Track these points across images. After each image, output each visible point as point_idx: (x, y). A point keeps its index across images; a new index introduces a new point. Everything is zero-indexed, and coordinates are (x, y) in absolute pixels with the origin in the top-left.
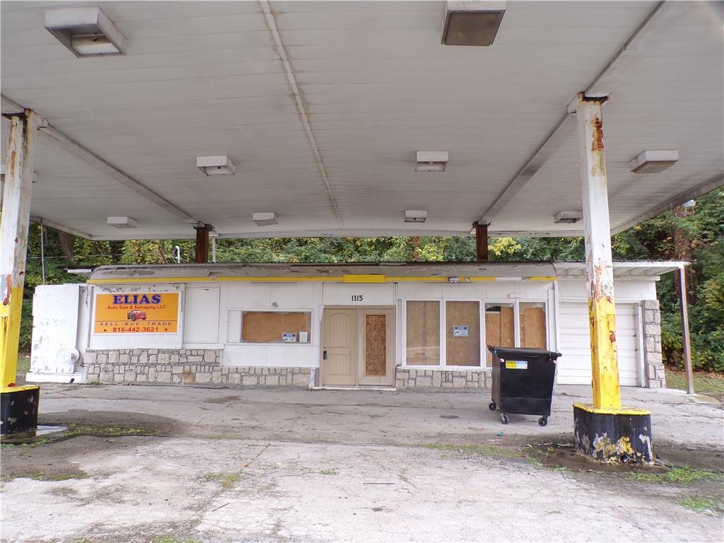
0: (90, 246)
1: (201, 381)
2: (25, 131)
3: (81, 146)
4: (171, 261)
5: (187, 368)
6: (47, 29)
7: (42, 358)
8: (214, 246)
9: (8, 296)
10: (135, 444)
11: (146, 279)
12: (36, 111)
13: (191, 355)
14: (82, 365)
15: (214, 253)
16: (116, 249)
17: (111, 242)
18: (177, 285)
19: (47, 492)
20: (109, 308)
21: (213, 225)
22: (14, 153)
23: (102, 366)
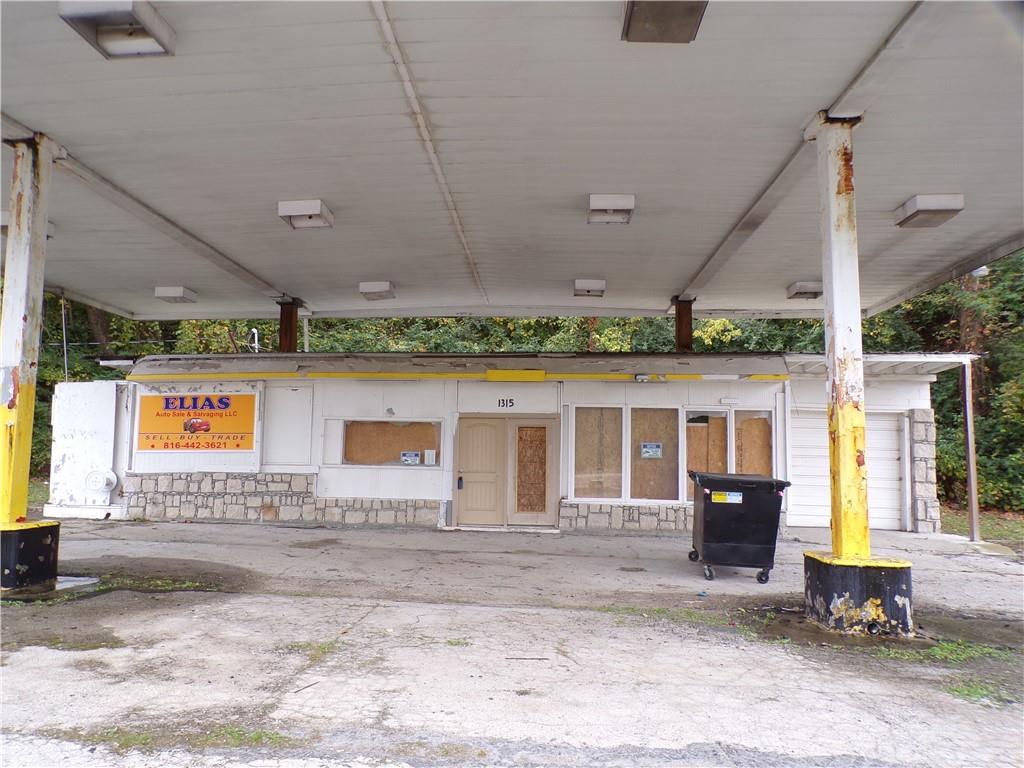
0: (131, 328)
1: (285, 519)
2: (35, 164)
3: (115, 186)
4: (245, 350)
5: (267, 499)
6: (64, 18)
7: (65, 484)
8: (306, 328)
9: (15, 396)
10: (191, 602)
11: (210, 375)
12: (50, 136)
13: (273, 481)
14: (121, 494)
15: (307, 339)
16: (168, 332)
17: (161, 323)
18: (252, 383)
19: (68, 666)
20: (158, 414)
21: (304, 300)
22: (20, 196)
23: (149, 496)
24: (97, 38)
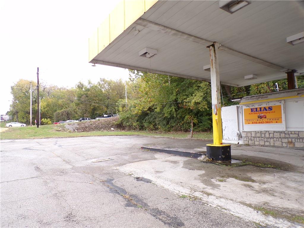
0: (236, 90)
1: (298, 147)
2: (214, 51)
3: (233, 50)
4: (273, 91)
5: (290, 140)
6: (220, 8)
7: (227, 134)
8: (296, 79)
9: (217, 112)
11: (265, 100)
12: (217, 42)
13: (291, 134)
14: (241, 137)
15: (297, 83)
16: (247, 89)
17: (245, 87)
18: (280, 101)
19: (242, 185)
20: (249, 114)
21: (297, 70)
22: (212, 60)
23: (249, 138)
24: (229, 9)
